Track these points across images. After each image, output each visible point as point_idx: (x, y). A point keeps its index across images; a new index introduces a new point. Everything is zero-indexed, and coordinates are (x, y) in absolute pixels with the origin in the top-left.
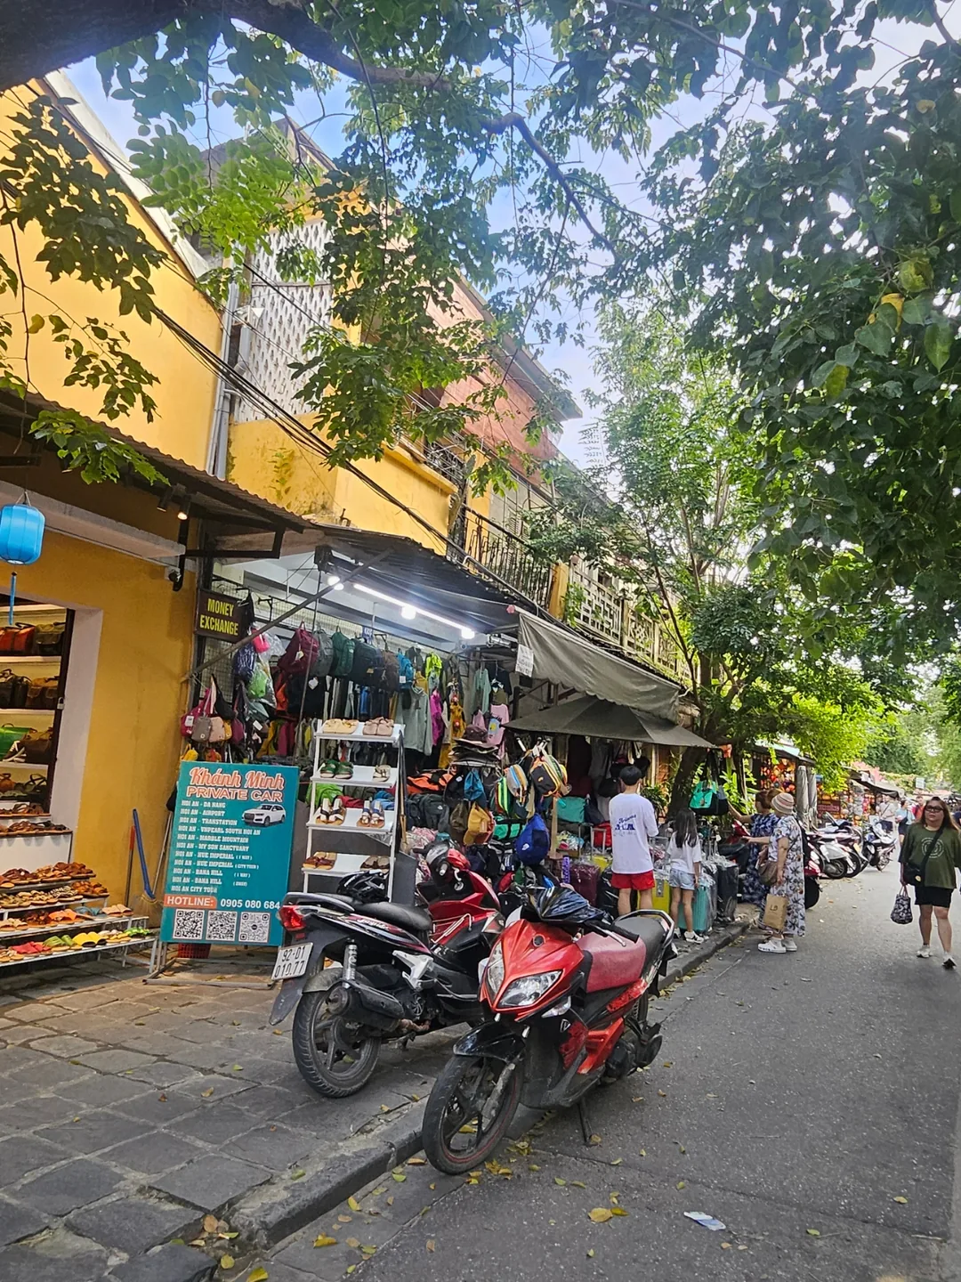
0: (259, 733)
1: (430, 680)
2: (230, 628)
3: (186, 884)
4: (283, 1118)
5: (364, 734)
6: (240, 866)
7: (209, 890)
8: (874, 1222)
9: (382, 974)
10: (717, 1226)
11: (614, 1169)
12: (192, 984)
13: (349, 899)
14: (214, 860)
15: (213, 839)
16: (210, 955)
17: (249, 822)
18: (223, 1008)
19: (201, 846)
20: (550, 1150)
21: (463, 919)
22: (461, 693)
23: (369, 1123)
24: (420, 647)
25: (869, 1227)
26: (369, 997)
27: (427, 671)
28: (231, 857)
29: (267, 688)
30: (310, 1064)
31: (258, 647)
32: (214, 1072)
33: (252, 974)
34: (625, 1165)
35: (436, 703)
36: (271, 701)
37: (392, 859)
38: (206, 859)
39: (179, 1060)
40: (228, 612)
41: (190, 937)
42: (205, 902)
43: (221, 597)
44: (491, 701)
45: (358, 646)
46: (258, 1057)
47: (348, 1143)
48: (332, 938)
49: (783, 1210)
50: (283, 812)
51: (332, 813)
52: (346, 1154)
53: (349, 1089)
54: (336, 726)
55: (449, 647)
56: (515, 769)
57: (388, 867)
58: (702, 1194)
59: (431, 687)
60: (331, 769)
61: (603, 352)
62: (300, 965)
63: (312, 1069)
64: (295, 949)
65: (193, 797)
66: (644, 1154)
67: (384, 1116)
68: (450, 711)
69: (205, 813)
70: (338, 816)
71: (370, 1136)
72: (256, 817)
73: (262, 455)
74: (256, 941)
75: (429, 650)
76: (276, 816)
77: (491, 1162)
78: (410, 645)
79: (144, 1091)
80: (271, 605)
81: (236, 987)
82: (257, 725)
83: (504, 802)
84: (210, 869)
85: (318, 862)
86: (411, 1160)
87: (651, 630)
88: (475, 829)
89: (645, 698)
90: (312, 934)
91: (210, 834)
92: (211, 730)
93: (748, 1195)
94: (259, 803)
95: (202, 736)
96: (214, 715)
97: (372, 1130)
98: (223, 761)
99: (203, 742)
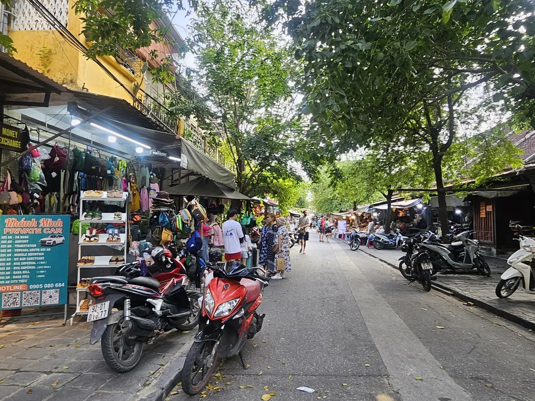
0: (38, 199)
1: (121, 172)
2: (16, 144)
3: (8, 280)
4: (103, 387)
5: (108, 197)
6: (40, 267)
7: (22, 281)
8: (363, 375)
9: (142, 311)
10: (310, 390)
11: (260, 376)
12: (17, 330)
13: (125, 277)
14: (23, 266)
15: (22, 255)
16: (22, 313)
17: (43, 244)
18: (41, 339)
19: (15, 259)
20: (231, 374)
21: (172, 280)
22: (135, 178)
23: (147, 381)
24: (115, 156)
25: (362, 378)
26: (142, 322)
27: (120, 168)
28: (34, 263)
29: (40, 176)
30: (113, 359)
31: (34, 154)
32: (53, 372)
33: (50, 320)
34: (265, 374)
35: (125, 182)
36: (44, 183)
37: (125, 257)
38: (19, 266)
39: (27, 370)
40: (15, 135)
41: (12, 306)
42: (20, 287)
43: (10, 127)
44: (150, 182)
45: (87, 155)
46: (74, 360)
47: (142, 392)
48: (118, 297)
49: (330, 378)
50: (63, 238)
51: (92, 237)
52: (143, 398)
53: (131, 367)
54: (92, 193)
55: (129, 157)
56: (185, 211)
57: (123, 260)
58: (299, 379)
59: (122, 175)
60: (90, 215)
61: (197, 22)
62: (104, 312)
63: (114, 361)
64: (99, 305)
65: (8, 234)
66: (269, 367)
67: (152, 376)
68: (131, 186)
69: (16, 242)
70: (95, 238)
71: (150, 386)
72: (47, 242)
73: (31, 50)
74: (52, 303)
75: (120, 158)
76: (59, 240)
77: (208, 385)
78: (111, 155)
79: (16, 390)
80: (38, 133)
81: (45, 328)
82: (36, 195)
83: (179, 226)
84: (22, 270)
85: (85, 262)
86: (172, 393)
87: (215, 151)
88: (165, 239)
89: (225, 179)
90: (106, 297)
91: (20, 252)
92: (10, 198)
93: (316, 376)
94: (49, 234)
95: (5, 202)
96: (11, 191)
97: (150, 384)
98: (18, 214)
99: (5, 205)
